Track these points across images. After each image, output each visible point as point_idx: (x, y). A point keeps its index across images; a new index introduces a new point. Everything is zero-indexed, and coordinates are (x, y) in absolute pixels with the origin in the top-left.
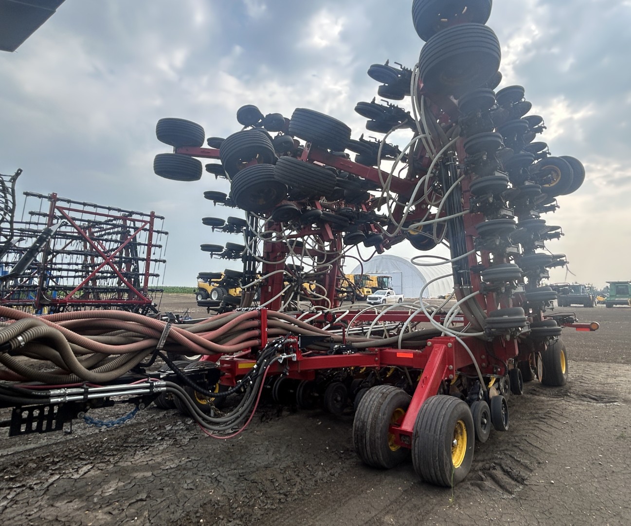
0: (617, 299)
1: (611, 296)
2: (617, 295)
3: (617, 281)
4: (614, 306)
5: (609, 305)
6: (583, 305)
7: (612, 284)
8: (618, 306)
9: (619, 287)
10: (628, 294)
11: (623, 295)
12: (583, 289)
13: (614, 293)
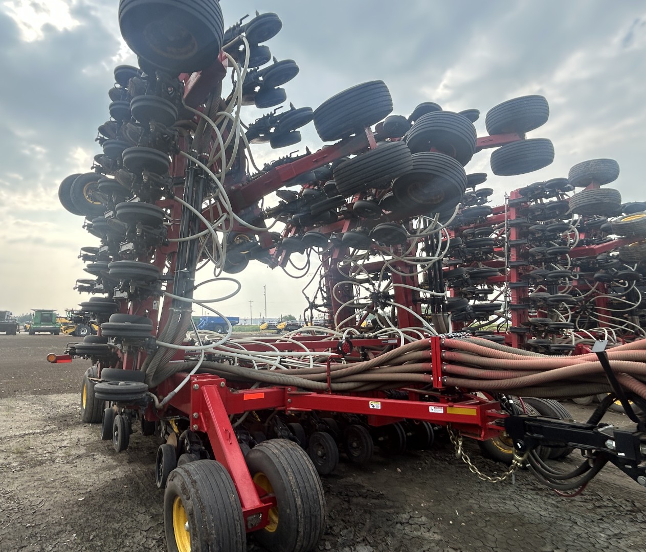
0: (42, 327)
1: (35, 324)
2: (42, 323)
3: (42, 309)
4: (36, 333)
5: (32, 332)
6: (5, 333)
7: (38, 311)
8: (41, 333)
9: (44, 315)
10: (52, 322)
11: (47, 323)
12: (8, 316)
13: (38, 321)
